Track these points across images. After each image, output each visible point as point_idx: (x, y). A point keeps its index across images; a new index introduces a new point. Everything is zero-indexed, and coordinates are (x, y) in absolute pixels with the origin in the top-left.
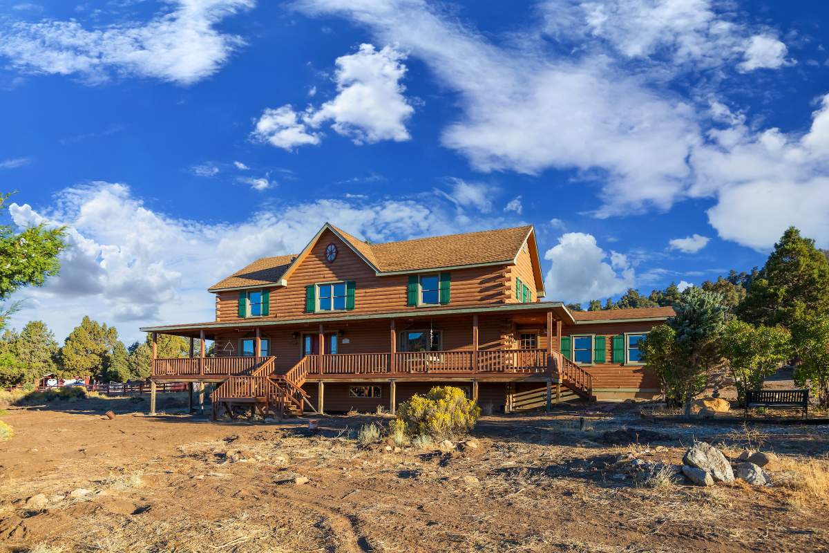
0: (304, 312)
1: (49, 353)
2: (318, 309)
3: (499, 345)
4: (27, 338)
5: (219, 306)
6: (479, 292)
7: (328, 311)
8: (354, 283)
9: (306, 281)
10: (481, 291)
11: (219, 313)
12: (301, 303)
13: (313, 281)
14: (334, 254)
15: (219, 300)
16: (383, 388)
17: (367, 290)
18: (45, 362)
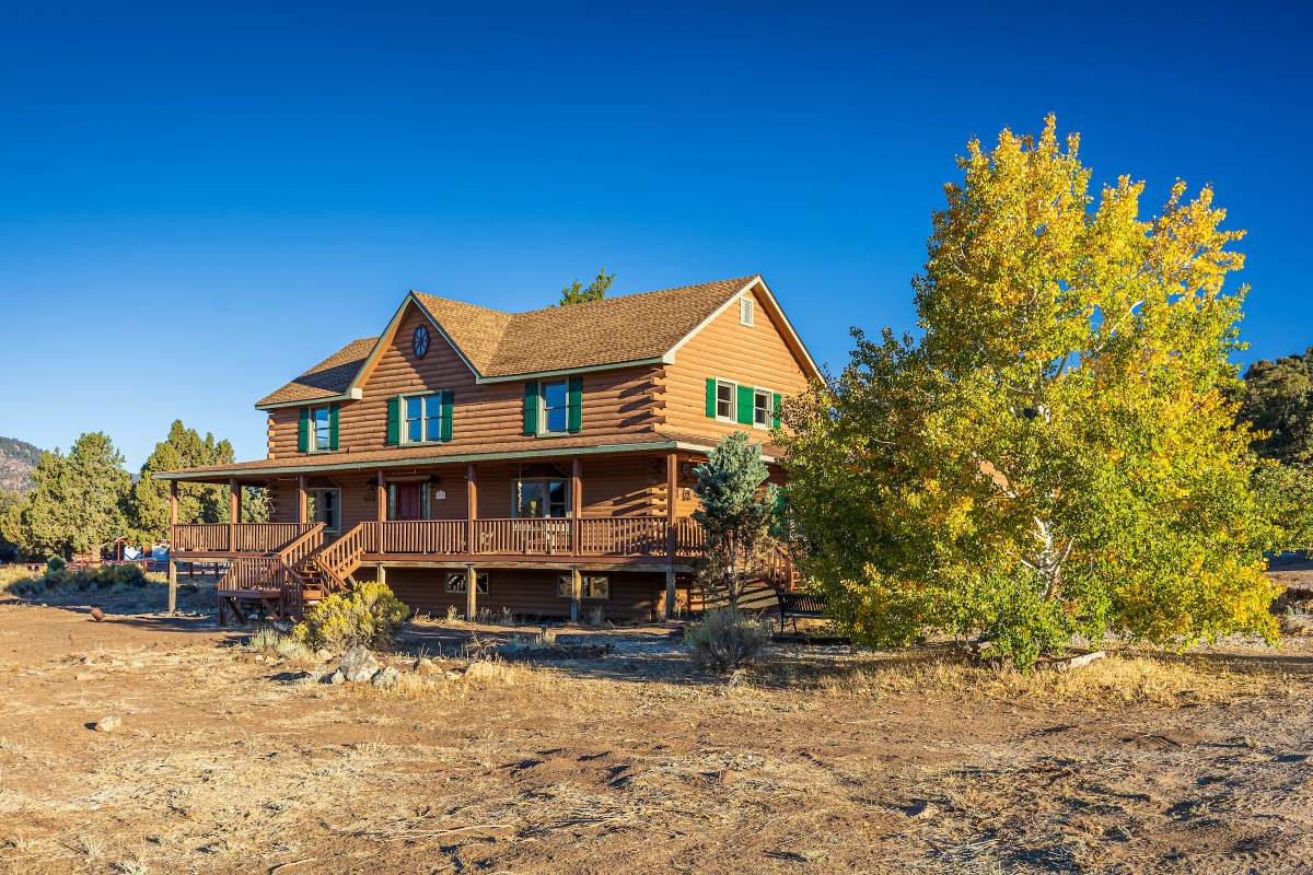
0: (385, 444)
1: (115, 495)
2: (404, 439)
3: (644, 505)
4: (77, 466)
5: (272, 433)
6: (620, 411)
7: (417, 444)
8: (453, 394)
9: (388, 391)
10: (621, 411)
11: (272, 444)
12: (380, 428)
13: (397, 390)
14: (425, 344)
15: (272, 422)
16: (491, 578)
17: (470, 407)
18: (109, 512)
